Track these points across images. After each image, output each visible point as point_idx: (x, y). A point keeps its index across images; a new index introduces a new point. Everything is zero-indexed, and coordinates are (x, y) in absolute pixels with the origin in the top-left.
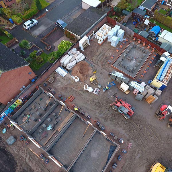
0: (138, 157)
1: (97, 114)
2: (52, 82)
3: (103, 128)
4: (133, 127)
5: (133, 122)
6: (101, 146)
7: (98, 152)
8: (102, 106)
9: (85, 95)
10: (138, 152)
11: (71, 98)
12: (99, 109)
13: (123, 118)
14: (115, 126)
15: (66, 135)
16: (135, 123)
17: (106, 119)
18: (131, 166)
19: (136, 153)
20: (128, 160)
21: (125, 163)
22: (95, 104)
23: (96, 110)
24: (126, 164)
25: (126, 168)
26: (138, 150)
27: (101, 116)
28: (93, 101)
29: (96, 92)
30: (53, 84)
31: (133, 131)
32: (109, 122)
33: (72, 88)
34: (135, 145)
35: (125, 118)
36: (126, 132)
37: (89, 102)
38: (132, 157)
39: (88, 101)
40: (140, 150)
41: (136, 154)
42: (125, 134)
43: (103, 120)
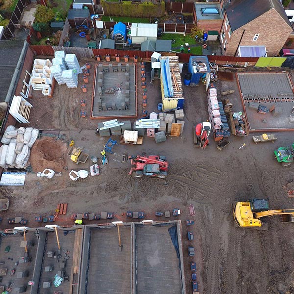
0: (211, 216)
1: (119, 202)
2: (8, 208)
3: (141, 215)
4: (178, 182)
5: (175, 176)
6: (156, 241)
7: (157, 252)
8: (118, 185)
9: (80, 188)
10: (207, 210)
11: (61, 209)
12: (117, 192)
13: (158, 180)
14: (156, 199)
15: (93, 269)
16: (178, 176)
17: (136, 199)
18: (211, 234)
19: (205, 211)
20: (202, 230)
21: (201, 237)
22: (106, 190)
23: (113, 197)
24: (203, 237)
25: (206, 242)
26: (205, 207)
27: (126, 200)
28: (100, 188)
29: (95, 172)
31: (183, 188)
32: (143, 199)
33: (52, 193)
34: (198, 204)
35: (161, 178)
36: (175, 196)
37: (95, 194)
38: (204, 222)
39: (92, 193)
40: (207, 205)
41: (206, 214)
42: (176, 199)
43: (133, 204)
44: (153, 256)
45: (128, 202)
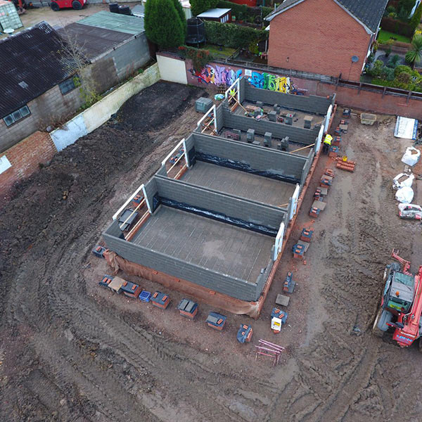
0: (237, 405)
1: (336, 233)
2: (362, 122)
3: (298, 249)
4: (355, 363)
5: (375, 360)
6: (240, 263)
7: (221, 257)
8: (372, 239)
9: (377, 192)
10: (255, 404)
11: (346, 164)
12: (357, 235)
13: (370, 316)
16: (372, 368)
17: (332, 259)
18: (197, 381)
19: (253, 396)
20: (216, 360)
21: (203, 351)
22: (365, 221)
23: (349, 227)
24: (202, 358)
25: (187, 359)
26: (265, 401)
27: (337, 244)
28: (373, 214)
30: (361, 126)
31: (334, 365)
32: (330, 272)
33: (375, 161)
34: (281, 386)
36: (319, 336)
37: (361, 205)
38: (230, 376)
39: (364, 202)
40: (269, 410)
41: (248, 395)
42: (309, 337)
43: (325, 252)
44: (219, 249)
45: (331, 245)
